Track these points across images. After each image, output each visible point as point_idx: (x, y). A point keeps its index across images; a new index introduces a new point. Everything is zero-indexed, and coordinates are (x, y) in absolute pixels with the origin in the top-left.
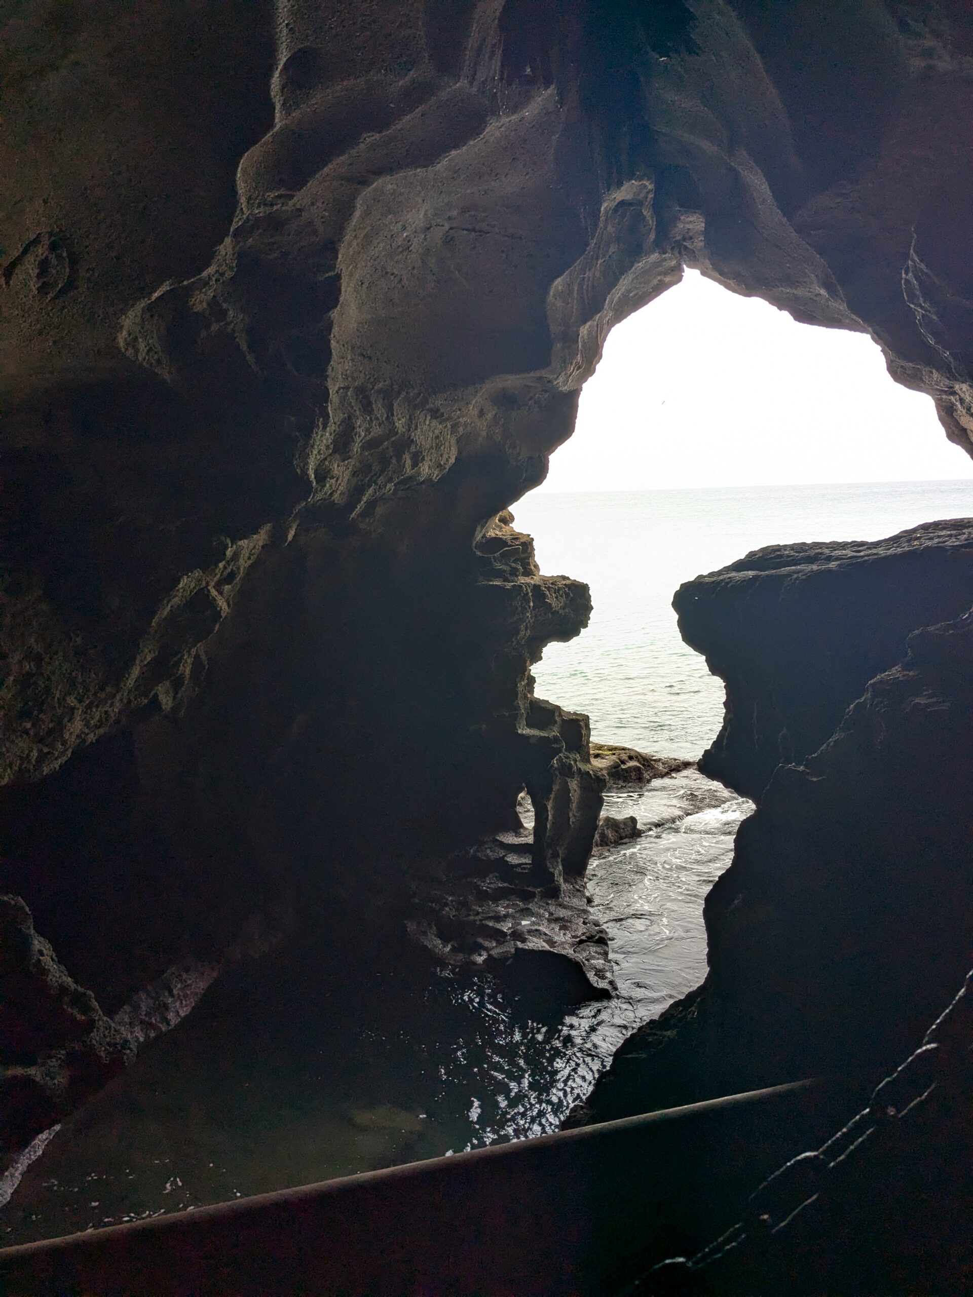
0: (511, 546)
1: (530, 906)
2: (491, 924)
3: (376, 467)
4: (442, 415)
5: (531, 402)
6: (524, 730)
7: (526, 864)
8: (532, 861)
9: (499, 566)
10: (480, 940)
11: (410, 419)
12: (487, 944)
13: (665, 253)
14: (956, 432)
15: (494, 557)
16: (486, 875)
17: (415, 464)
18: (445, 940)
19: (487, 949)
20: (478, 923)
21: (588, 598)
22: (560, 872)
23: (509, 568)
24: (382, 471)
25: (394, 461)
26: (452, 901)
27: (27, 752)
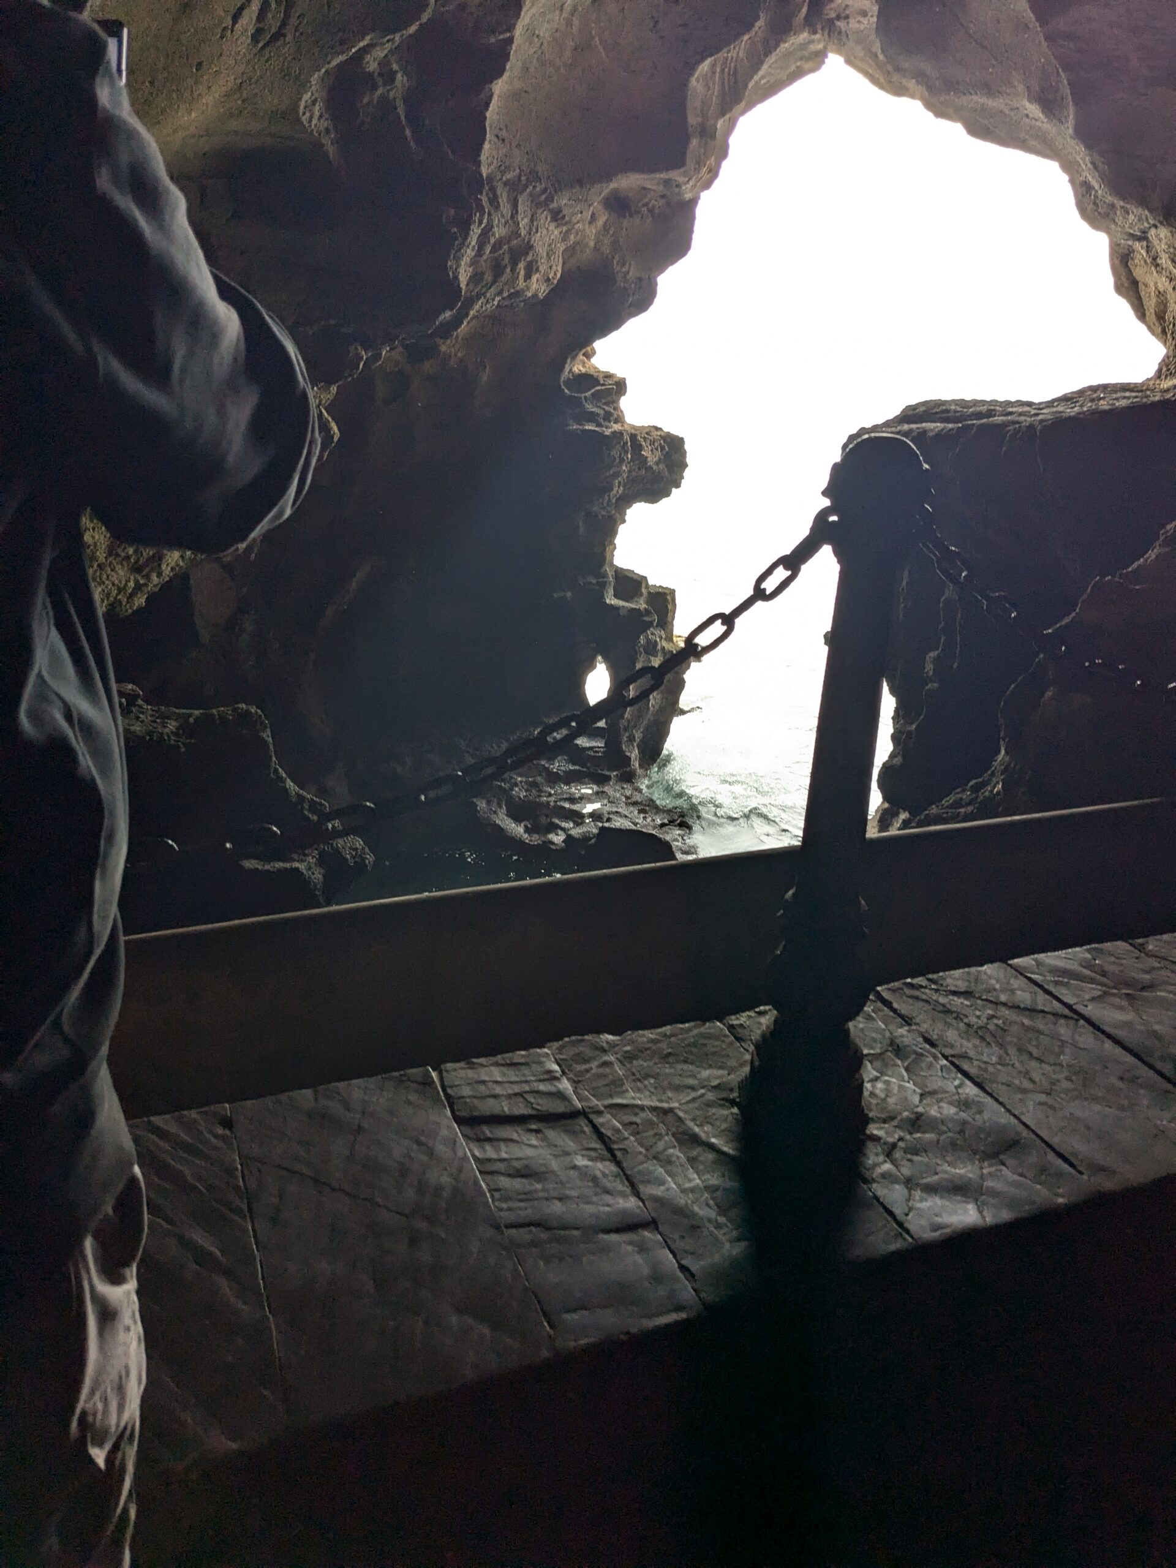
0: (603, 385)
1: (606, 789)
2: (567, 805)
3: (488, 277)
4: (564, 217)
5: (644, 209)
6: (611, 600)
7: (598, 747)
8: (606, 744)
9: (590, 407)
10: (557, 821)
11: (532, 220)
12: (563, 824)
13: (815, 33)
14: (1126, 285)
15: (585, 397)
16: (555, 757)
17: (528, 277)
18: (517, 820)
19: (563, 829)
20: (552, 804)
21: (684, 454)
22: (636, 756)
23: (602, 412)
24: (494, 282)
25: (508, 270)
26: (521, 782)
27: (123, 582)
